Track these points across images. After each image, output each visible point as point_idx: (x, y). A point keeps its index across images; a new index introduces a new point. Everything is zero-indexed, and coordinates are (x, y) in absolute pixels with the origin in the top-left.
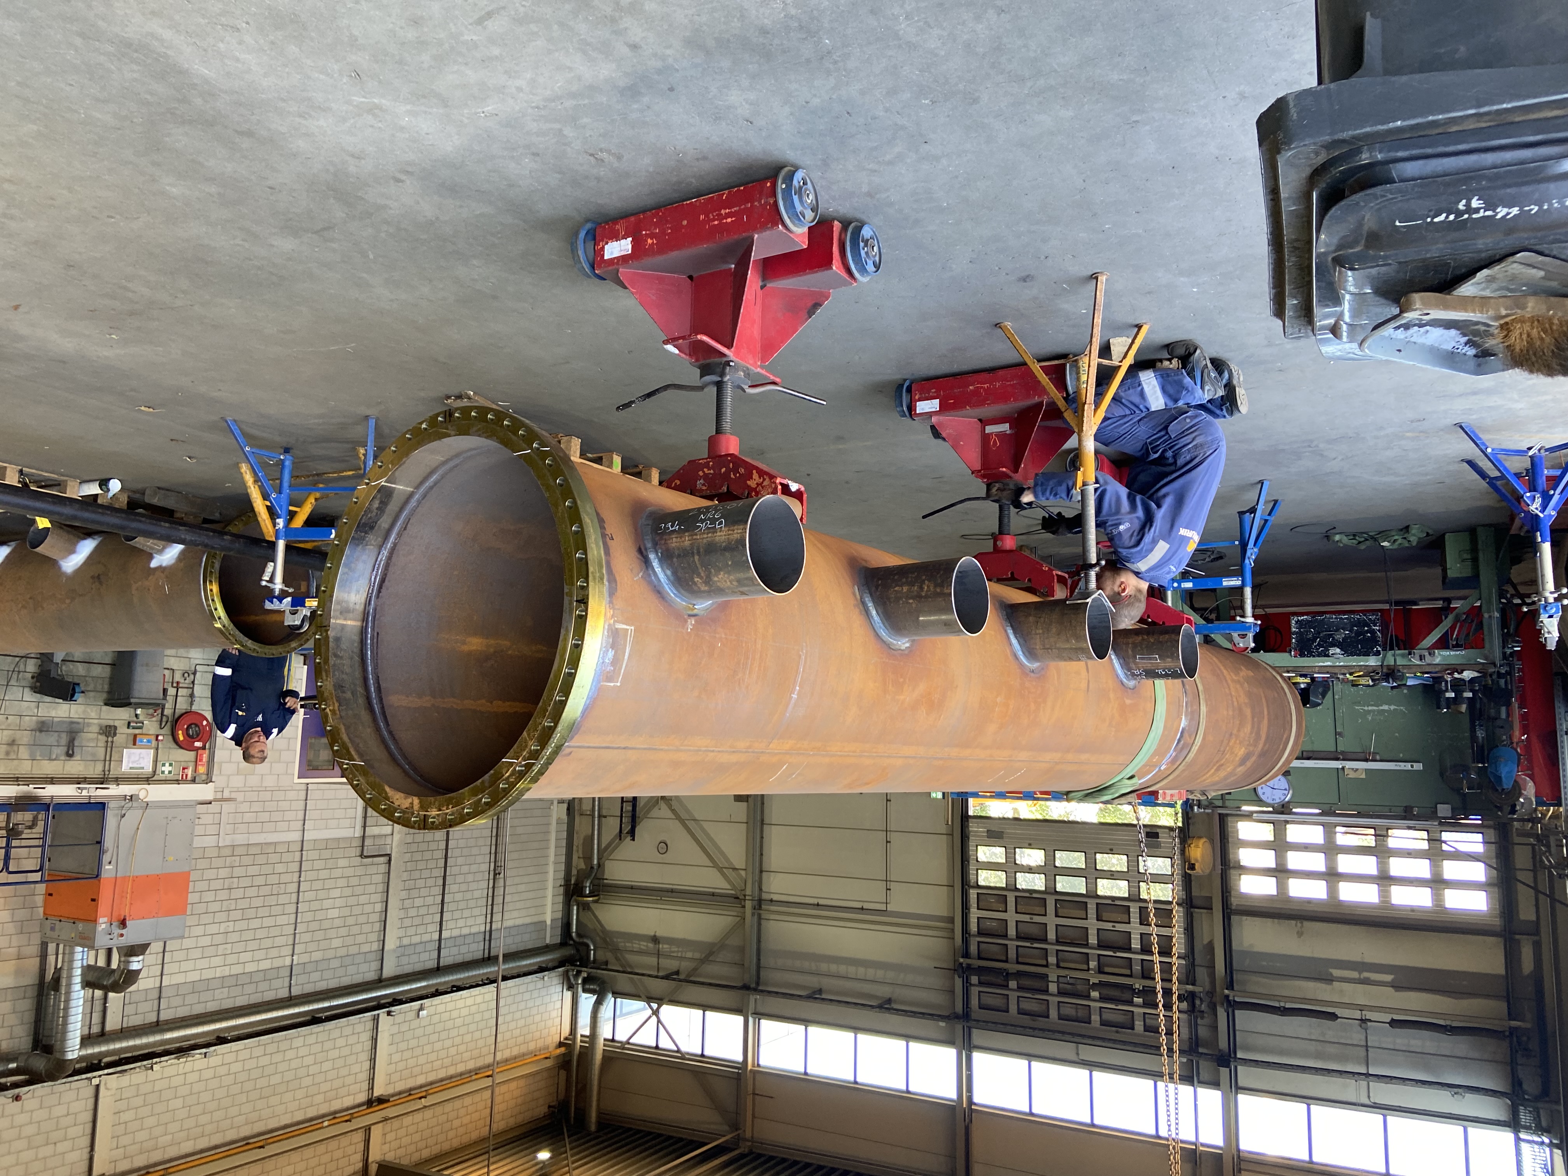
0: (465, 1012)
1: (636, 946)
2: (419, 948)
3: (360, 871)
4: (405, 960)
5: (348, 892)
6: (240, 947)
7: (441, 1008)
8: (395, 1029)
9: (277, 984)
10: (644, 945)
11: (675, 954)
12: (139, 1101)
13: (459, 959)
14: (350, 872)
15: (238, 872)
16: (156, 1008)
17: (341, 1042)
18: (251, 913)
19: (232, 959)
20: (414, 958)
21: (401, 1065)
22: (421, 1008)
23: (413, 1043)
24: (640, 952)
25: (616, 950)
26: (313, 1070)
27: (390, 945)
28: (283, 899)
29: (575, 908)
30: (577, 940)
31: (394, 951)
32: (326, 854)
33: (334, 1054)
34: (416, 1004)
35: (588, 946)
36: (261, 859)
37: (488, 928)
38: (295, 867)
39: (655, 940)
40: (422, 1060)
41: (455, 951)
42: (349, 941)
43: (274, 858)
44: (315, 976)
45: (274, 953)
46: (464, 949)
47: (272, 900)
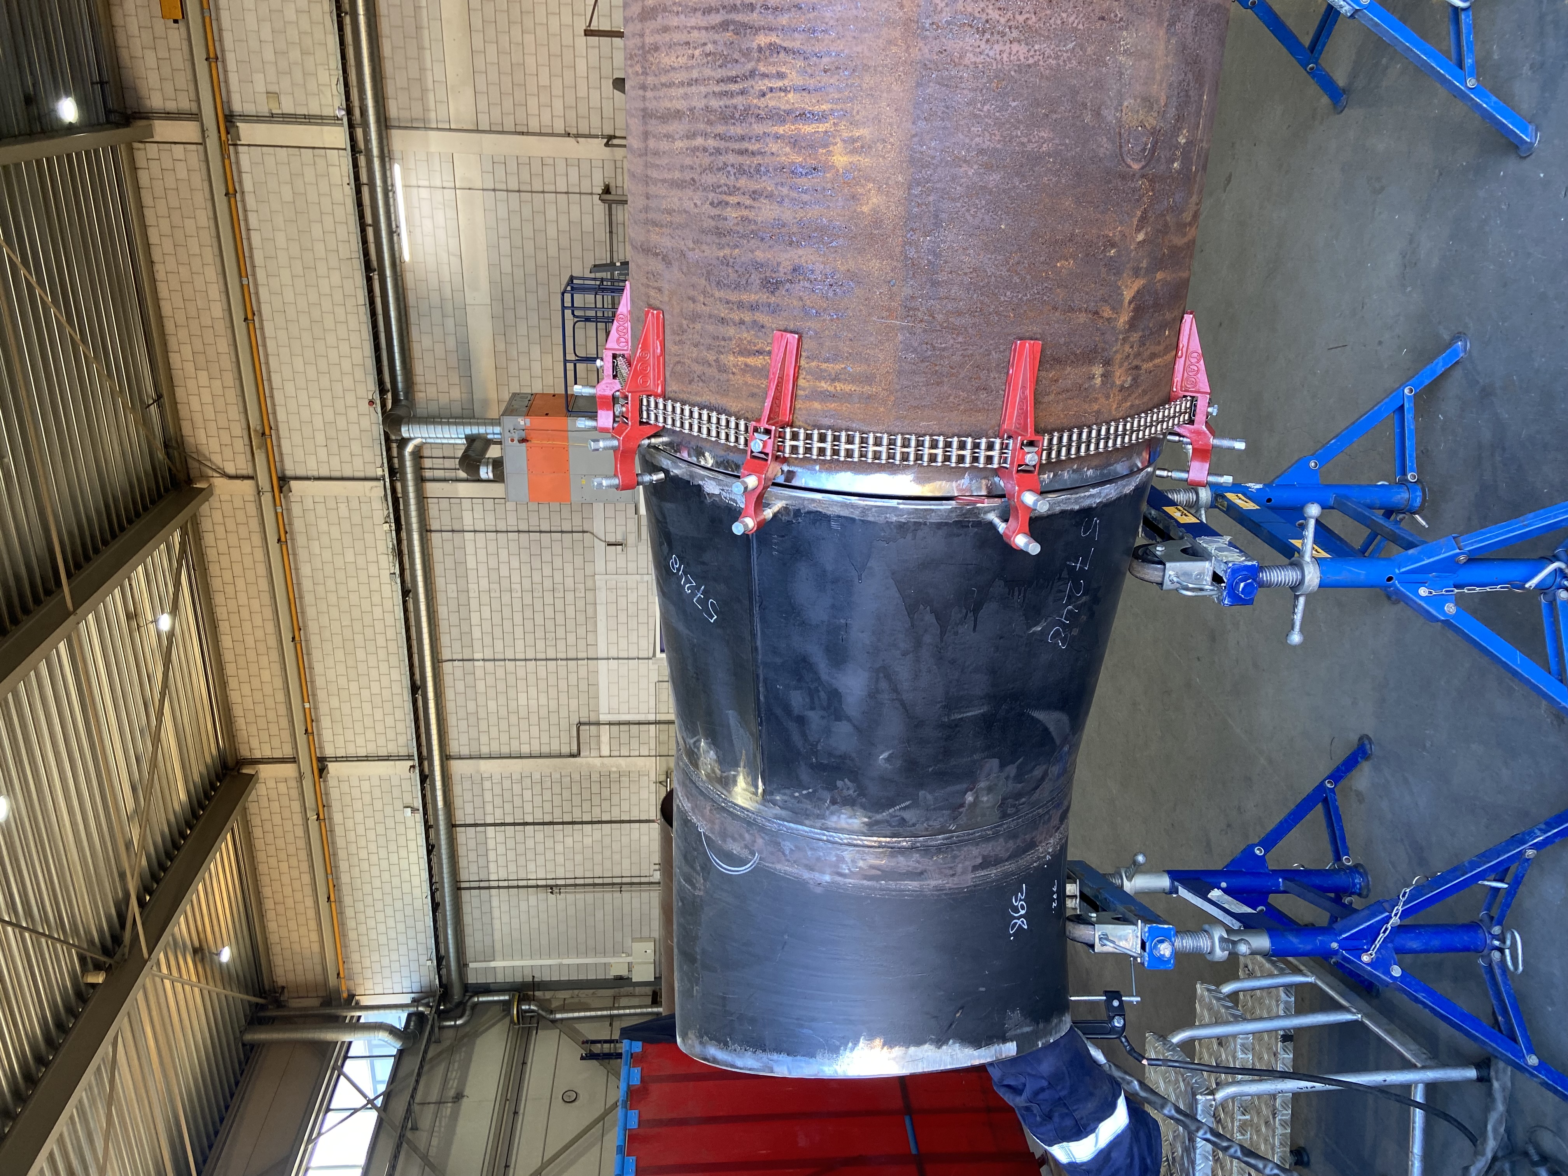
0: (404, 864)
1: (453, 1075)
2: (478, 801)
3: (564, 724)
4: (467, 785)
5: (544, 712)
6: (496, 605)
7: (411, 834)
8: (395, 781)
9: (457, 646)
10: (453, 1084)
11: (437, 1124)
12: (356, 519)
13: (461, 851)
14: (564, 713)
15: (570, 597)
16: (444, 528)
17: (389, 721)
18: (528, 613)
19: (485, 598)
20: (468, 796)
21: (356, 793)
22: (414, 810)
23: (378, 805)
24: (445, 1081)
25: (452, 1050)
26: (365, 694)
27: (485, 766)
28: (540, 645)
29: (507, 998)
30: (469, 1004)
31: (478, 772)
32: (583, 686)
33: (378, 715)
34: (418, 804)
35: (460, 1017)
36: (581, 618)
37: (493, 884)
38: (572, 654)
39: (459, 1097)
40: (359, 817)
41: (472, 844)
42: (493, 720)
43: (581, 631)
44: (460, 687)
45: (488, 640)
46: (472, 856)
47: (540, 633)
